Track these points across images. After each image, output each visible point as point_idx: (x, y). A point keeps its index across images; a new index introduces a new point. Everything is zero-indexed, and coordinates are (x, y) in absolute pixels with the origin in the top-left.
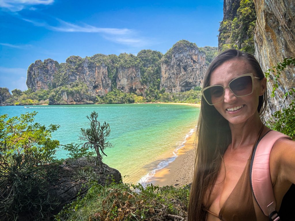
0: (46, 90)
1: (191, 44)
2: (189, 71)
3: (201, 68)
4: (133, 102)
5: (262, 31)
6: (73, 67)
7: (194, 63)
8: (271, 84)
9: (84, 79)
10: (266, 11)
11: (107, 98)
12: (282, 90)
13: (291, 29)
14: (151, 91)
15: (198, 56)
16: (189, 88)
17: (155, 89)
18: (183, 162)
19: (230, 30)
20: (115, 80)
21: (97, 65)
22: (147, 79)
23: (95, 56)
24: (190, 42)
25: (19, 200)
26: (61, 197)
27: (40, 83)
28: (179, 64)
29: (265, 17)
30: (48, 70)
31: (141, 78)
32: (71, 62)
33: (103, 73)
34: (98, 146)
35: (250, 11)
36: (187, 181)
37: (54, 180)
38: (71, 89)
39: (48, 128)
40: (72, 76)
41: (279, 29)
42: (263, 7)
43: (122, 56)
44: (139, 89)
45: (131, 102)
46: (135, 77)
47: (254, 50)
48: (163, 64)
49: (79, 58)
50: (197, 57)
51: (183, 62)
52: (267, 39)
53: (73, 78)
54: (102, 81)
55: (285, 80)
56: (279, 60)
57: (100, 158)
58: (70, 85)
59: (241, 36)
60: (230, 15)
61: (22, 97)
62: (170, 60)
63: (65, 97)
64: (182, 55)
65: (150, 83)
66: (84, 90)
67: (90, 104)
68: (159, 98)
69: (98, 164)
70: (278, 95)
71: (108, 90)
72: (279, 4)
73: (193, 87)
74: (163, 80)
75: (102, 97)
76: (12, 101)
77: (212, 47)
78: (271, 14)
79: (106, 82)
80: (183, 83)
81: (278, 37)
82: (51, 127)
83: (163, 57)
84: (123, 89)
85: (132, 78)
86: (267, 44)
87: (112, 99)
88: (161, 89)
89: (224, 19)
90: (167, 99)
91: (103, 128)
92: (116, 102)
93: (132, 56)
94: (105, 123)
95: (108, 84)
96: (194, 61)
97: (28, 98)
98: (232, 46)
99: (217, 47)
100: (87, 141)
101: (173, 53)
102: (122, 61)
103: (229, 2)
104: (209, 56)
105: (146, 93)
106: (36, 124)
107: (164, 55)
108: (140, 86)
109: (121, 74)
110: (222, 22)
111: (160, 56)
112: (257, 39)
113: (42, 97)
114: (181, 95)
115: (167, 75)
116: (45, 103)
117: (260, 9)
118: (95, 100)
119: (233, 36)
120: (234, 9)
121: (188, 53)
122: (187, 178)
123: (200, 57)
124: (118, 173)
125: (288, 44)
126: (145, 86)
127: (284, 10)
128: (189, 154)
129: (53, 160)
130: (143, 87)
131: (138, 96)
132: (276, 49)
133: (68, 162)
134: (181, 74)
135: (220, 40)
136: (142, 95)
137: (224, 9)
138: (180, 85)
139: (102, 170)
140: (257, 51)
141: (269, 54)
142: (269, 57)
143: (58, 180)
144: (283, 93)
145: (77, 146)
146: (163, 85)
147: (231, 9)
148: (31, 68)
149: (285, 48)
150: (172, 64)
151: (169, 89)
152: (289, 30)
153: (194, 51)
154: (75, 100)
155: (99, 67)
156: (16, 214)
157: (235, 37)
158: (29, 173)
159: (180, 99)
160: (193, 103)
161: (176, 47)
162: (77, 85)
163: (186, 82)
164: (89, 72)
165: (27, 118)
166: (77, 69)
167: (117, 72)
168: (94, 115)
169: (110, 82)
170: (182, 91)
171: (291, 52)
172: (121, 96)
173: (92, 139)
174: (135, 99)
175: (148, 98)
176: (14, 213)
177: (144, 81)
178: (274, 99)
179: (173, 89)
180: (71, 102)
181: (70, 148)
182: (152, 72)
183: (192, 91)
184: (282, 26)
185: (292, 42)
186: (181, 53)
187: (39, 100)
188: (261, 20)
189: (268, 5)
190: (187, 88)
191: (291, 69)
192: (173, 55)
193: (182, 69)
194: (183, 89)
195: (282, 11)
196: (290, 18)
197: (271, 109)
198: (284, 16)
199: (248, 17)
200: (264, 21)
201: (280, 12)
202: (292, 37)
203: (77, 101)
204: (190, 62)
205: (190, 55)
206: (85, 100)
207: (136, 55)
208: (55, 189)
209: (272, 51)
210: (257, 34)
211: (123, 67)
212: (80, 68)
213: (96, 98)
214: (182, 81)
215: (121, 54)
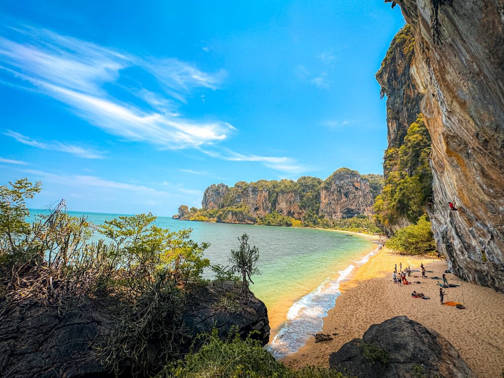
0: (216, 209)
1: (353, 171)
2: (351, 198)
3: (365, 196)
4: (291, 225)
5: (441, 156)
6: (240, 191)
7: (356, 190)
8: (463, 218)
9: (248, 201)
10: (446, 133)
11: (265, 220)
12: (483, 226)
13: (489, 151)
14: (309, 216)
15: (361, 183)
16: (352, 215)
17: (314, 214)
18: (345, 304)
19: (397, 157)
20: (275, 204)
21: (260, 189)
22: (305, 204)
23: (259, 182)
24: (352, 170)
25: (153, 324)
26: (196, 327)
27: (212, 203)
28: (340, 191)
29: (445, 140)
30: (220, 193)
31: (300, 202)
32: (238, 186)
33: (264, 196)
34: (245, 271)
35: (420, 138)
36: (348, 331)
37: (195, 303)
38: (236, 210)
39: (200, 246)
40: (238, 198)
41: (468, 153)
42: (440, 130)
43: (283, 181)
44: (297, 213)
45: (289, 225)
46: (293, 202)
47: (432, 178)
48: (322, 190)
49: (245, 183)
50: (359, 184)
51: (344, 188)
52: (451, 164)
53: (239, 200)
54: (263, 203)
55: (486, 214)
56: (472, 189)
57: (246, 285)
58: (236, 206)
59: (411, 163)
60: (396, 142)
61: (196, 214)
62: (330, 186)
63: (230, 216)
64: (343, 182)
65: (308, 208)
66: (246, 211)
67: (250, 224)
68: (318, 224)
69: (243, 291)
70: (477, 233)
71: (267, 212)
72: (466, 124)
73: (356, 215)
74: (322, 206)
75: (261, 219)
76: (189, 217)
77: (376, 174)
78: (453, 137)
79: (266, 205)
80: (345, 210)
81: (467, 161)
82: (203, 245)
83: (323, 183)
84: (281, 212)
85: (291, 202)
86: (450, 170)
87: (270, 221)
88: (320, 214)
89: (389, 147)
90: (327, 225)
91: (252, 252)
92: (274, 224)
93: (292, 182)
94: (255, 247)
95: (268, 207)
96: (357, 188)
97: (201, 215)
98: (401, 173)
99: (383, 174)
100: (235, 264)
101: (333, 179)
102: (282, 186)
103: (394, 131)
104: (373, 183)
105: (305, 217)
106: (191, 241)
107: (324, 181)
108: (298, 210)
109: (280, 197)
110: (387, 150)
111: (320, 183)
112: (435, 164)
113: (212, 215)
114: (342, 222)
115: (327, 201)
116: (213, 221)
117: (437, 133)
118: (255, 221)
119: (401, 164)
120: (400, 137)
121: (349, 180)
122: (349, 328)
123: (362, 184)
124: (263, 306)
125: (486, 169)
126: (304, 211)
127: (476, 129)
128: (352, 294)
129: (200, 281)
130: (301, 212)
131: (296, 219)
132: (466, 176)
133: (214, 283)
134: (342, 201)
135: (385, 167)
136: (300, 219)
137: (389, 138)
138: (341, 212)
139: (246, 300)
140: (436, 178)
141: (456, 181)
142: (455, 185)
143: (199, 304)
144: (485, 230)
145: (223, 268)
146: (322, 211)
147: (397, 137)
148: (207, 191)
149: (481, 174)
150: (332, 190)
151: (329, 215)
152: (486, 153)
153: (356, 178)
154: (238, 220)
155: (261, 191)
156: (145, 341)
157: (404, 164)
158: (169, 293)
159: (342, 226)
160: (356, 232)
161: (336, 174)
162: (241, 207)
163: (348, 209)
164: (252, 196)
165: (184, 234)
166: (242, 192)
167: (277, 196)
168: (244, 237)
169: (270, 204)
170: (343, 218)
171: (492, 179)
172: (279, 219)
173: (240, 263)
174: (292, 222)
175: (307, 223)
176: (144, 339)
177: (303, 206)
178: (470, 238)
179: (334, 215)
180: (234, 221)
181: (217, 269)
182: (311, 197)
183: (355, 219)
184: (473, 149)
185: (493, 167)
186: (341, 180)
187: (210, 218)
188: (440, 144)
189: (448, 127)
190: (349, 215)
191: (495, 201)
192: (333, 182)
193: (343, 196)
194: (344, 216)
195: (472, 131)
196: (486, 137)
197: (467, 251)
198: (475, 137)
199: (418, 144)
200: (444, 144)
201: (468, 132)
202: (493, 161)
203: (240, 221)
204: (352, 189)
205: (351, 182)
206: (246, 220)
207: (296, 181)
208: (192, 315)
209: (460, 178)
210: (434, 159)
211: (282, 192)
212: (245, 192)
213: (256, 219)
214: (343, 207)
215: (282, 180)
